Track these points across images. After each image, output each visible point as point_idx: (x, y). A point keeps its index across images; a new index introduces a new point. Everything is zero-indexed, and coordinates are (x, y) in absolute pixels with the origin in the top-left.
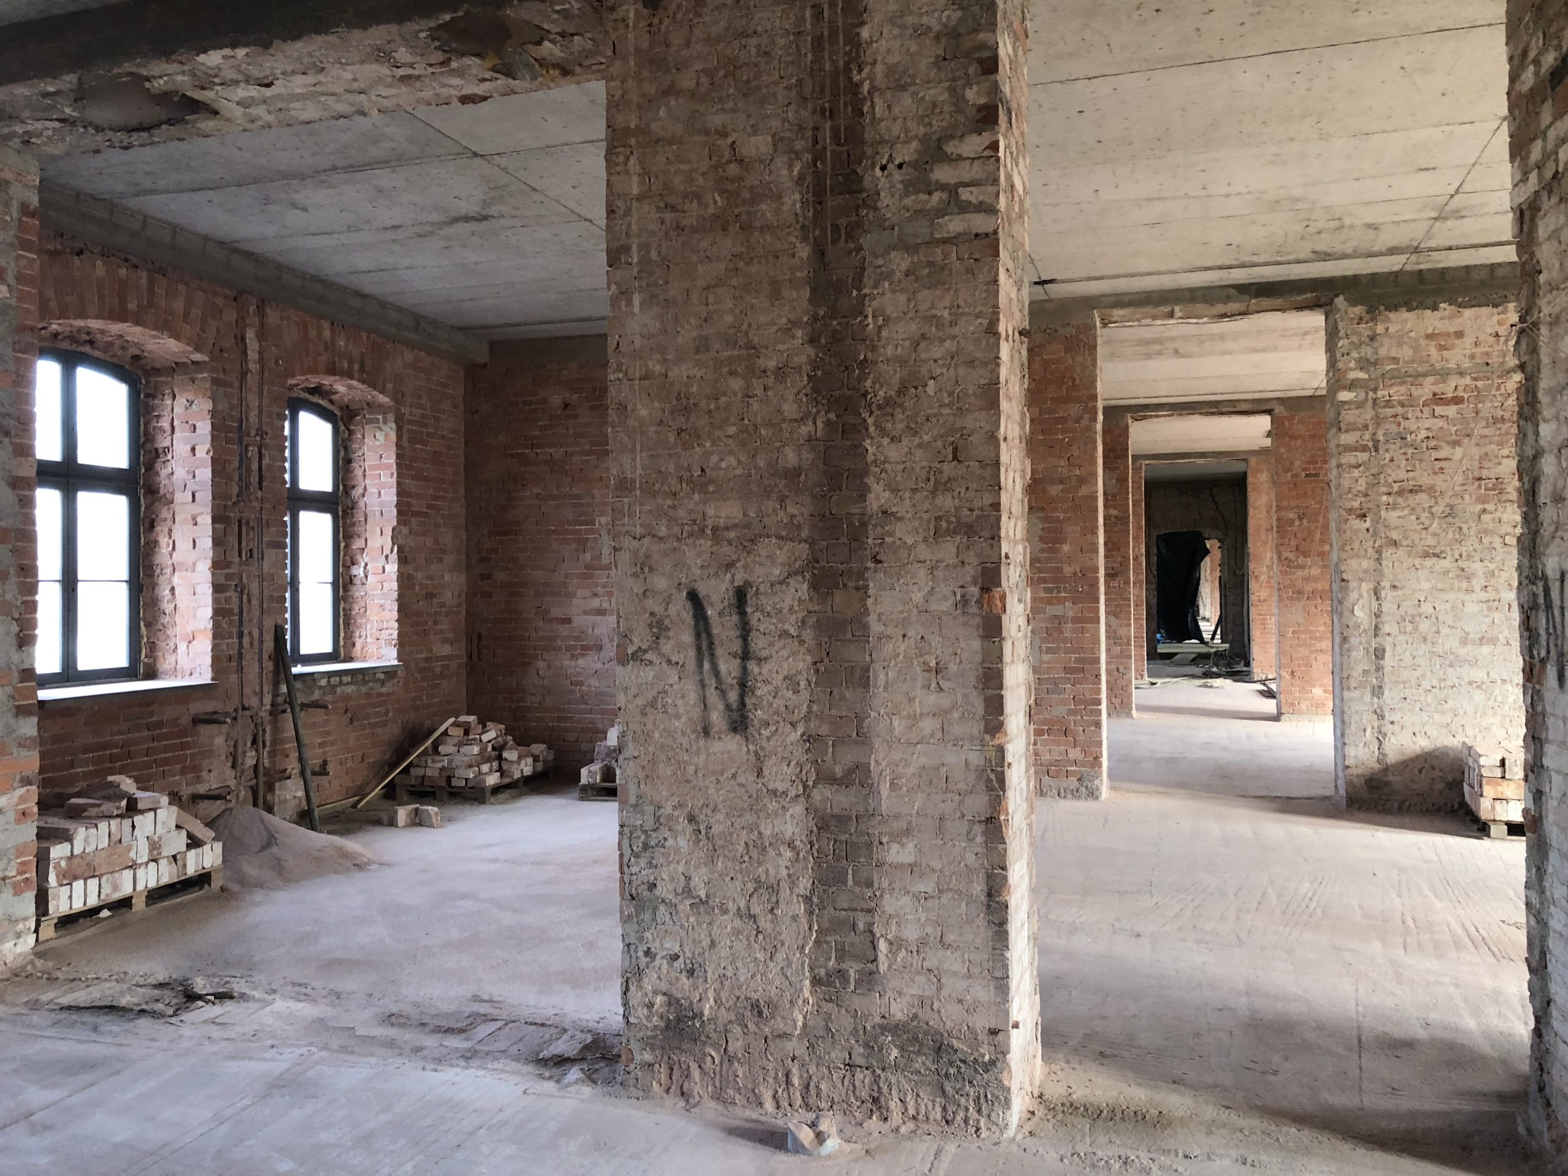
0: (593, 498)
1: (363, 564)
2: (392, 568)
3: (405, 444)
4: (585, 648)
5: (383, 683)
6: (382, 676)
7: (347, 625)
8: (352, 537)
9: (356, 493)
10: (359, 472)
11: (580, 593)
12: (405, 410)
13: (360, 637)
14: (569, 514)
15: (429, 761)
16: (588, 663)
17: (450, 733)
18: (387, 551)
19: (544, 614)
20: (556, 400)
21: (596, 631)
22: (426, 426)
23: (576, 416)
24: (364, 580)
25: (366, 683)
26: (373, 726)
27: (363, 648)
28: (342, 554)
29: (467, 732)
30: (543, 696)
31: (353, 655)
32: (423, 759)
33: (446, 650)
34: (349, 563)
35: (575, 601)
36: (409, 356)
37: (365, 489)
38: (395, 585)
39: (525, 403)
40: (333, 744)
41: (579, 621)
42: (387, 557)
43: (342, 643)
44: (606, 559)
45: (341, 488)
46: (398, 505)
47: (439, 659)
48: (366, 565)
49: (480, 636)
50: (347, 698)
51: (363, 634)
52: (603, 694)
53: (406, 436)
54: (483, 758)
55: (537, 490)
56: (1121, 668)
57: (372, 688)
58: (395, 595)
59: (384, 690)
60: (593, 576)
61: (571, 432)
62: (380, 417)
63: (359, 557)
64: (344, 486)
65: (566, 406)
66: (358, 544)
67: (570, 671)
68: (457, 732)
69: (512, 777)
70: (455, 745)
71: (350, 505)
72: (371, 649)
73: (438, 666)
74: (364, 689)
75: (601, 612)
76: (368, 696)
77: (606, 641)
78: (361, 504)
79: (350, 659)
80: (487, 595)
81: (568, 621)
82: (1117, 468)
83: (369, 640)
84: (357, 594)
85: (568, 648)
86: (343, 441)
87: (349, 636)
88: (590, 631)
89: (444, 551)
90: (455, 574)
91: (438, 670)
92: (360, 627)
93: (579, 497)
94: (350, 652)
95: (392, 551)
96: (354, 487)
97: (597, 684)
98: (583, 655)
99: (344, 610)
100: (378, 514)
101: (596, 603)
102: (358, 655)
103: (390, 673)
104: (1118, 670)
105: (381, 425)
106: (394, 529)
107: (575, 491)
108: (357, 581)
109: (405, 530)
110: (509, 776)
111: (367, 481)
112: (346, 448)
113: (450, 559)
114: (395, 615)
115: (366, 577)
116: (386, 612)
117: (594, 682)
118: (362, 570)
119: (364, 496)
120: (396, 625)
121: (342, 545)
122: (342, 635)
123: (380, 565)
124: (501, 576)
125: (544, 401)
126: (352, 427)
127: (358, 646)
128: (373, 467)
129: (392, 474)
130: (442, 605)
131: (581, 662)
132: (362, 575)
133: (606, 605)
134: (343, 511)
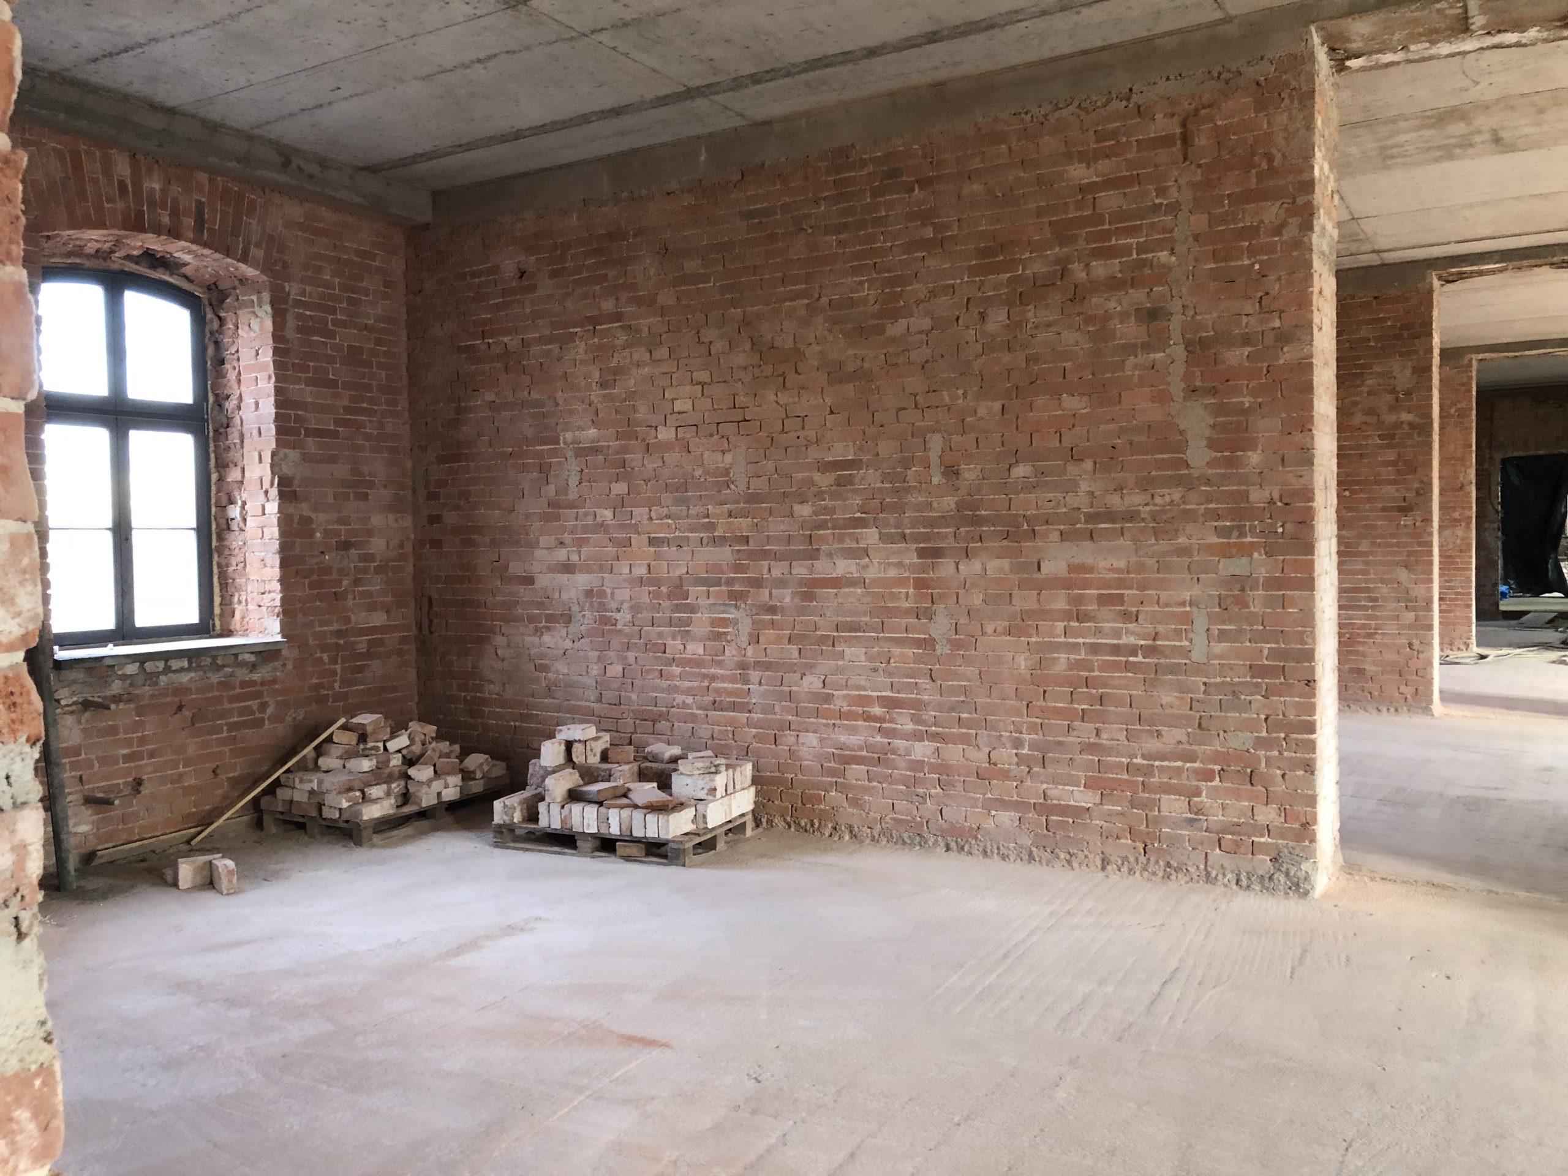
0: (557, 404)
1: (240, 503)
2: (273, 507)
3: (290, 333)
4: (551, 618)
5: (254, 667)
6: (251, 658)
7: (224, 586)
8: (227, 466)
9: (230, 405)
10: (232, 376)
11: (543, 541)
12: (293, 289)
13: (240, 602)
14: (527, 428)
15: (297, 780)
16: (555, 640)
17: (335, 739)
18: (267, 484)
19: (502, 572)
20: (509, 268)
21: (564, 596)
22: (333, 310)
23: (532, 288)
24: (242, 525)
25: (220, 668)
26: (232, 727)
27: (243, 618)
28: (213, 489)
29: (363, 738)
30: (504, 684)
31: (232, 628)
32: (291, 776)
33: (379, 619)
34: (224, 502)
35: (538, 553)
36: (295, 211)
37: (240, 398)
38: (276, 531)
39: (474, 274)
40: (152, 755)
41: (543, 581)
42: (266, 492)
43: (217, 610)
44: (573, 495)
45: (211, 399)
46: (278, 418)
47: (362, 632)
48: (244, 503)
49: (430, 599)
50: (180, 690)
51: (243, 598)
52: (571, 685)
53: (291, 322)
54: (379, 776)
55: (489, 397)
56: (1416, 642)
57: (232, 675)
58: (276, 545)
59: (256, 676)
60: (557, 518)
61: (528, 310)
62: (254, 298)
63: (236, 493)
64: (216, 395)
65: (522, 274)
66: (234, 475)
67: (534, 651)
68: (350, 738)
69: (420, 805)
70: (340, 757)
71: (225, 421)
72: (253, 617)
73: (362, 643)
74: (215, 678)
75: (568, 568)
76: (224, 685)
77: (575, 609)
78: (237, 421)
79: (229, 633)
80: (436, 544)
81: (529, 580)
82: (1416, 352)
83: (250, 607)
84: (234, 545)
85: (531, 619)
86: (212, 333)
87: (227, 602)
88: (557, 595)
89: (371, 484)
90: (391, 517)
91: (362, 648)
92: (238, 589)
93: (539, 404)
94: (229, 624)
95: (272, 485)
96: (228, 397)
97: (566, 671)
98: (548, 629)
99: (219, 566)
100: (255, 433)
101: (561, 555)
102: (238, 627)
103: (266, 653)
104: (1410, 645)
105: (257, 309)
106: (273, 454)
107: (535, 395)
108: (234, 526)
109: (293, 455)
110: (415, 803)
111: (243, 388)
112: (217, 344)
113: (381, 494)
114: (277, 572)
115: (245, 520)
116: (268, 569)
117: (561, 667)
118: (238, 510)
119: (239, 408)
120: (277, 586)
121: (214, 477)
122: (217, 600)
123: (259, 504)
124: (452, 518)
125: (496, 269)
126: (222, 314)
127: (238, 615)
128: (247, 367)
129: (270, 377)
130: (368, 558)
131: (547, 638)
132: (239, 518)
133: (574, 558)
134: (216, 431)
